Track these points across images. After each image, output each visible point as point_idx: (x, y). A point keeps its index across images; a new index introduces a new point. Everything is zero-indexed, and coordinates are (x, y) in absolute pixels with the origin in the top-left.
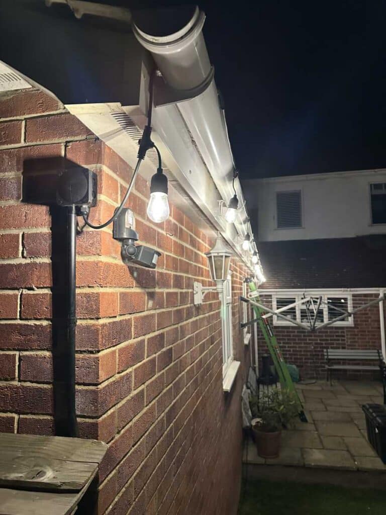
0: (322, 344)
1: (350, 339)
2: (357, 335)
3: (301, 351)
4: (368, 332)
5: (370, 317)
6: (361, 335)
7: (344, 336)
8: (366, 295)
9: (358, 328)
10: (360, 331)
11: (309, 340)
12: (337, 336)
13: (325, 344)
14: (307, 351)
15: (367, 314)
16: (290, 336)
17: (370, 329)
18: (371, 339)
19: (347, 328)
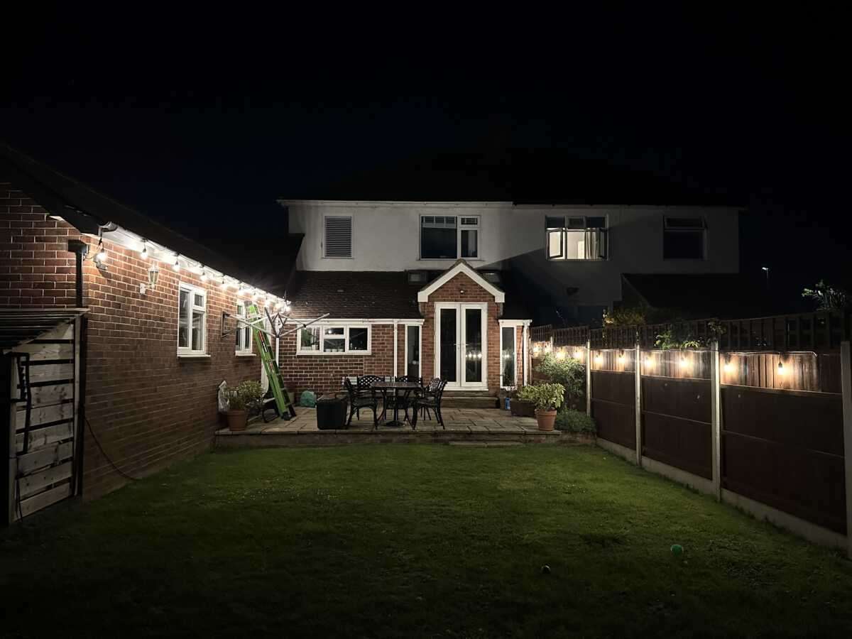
0: (341, 372)
1: (368, 366)
2: (374, 363)
3: (321, 379)
4: (384, 360)
5: (386, 347)
6: (378, 363)
7: (362, 364)
8: (383, 326)
9: (375, 357)
10: (377, 360)
11: (330, 368)
12: (355, 364)
13: (345, 372)
14: (327, 379)
15: (384, 343)
16: (312, 365)
17: (386, 358)
18: (386, 366)
19: (365, 356)
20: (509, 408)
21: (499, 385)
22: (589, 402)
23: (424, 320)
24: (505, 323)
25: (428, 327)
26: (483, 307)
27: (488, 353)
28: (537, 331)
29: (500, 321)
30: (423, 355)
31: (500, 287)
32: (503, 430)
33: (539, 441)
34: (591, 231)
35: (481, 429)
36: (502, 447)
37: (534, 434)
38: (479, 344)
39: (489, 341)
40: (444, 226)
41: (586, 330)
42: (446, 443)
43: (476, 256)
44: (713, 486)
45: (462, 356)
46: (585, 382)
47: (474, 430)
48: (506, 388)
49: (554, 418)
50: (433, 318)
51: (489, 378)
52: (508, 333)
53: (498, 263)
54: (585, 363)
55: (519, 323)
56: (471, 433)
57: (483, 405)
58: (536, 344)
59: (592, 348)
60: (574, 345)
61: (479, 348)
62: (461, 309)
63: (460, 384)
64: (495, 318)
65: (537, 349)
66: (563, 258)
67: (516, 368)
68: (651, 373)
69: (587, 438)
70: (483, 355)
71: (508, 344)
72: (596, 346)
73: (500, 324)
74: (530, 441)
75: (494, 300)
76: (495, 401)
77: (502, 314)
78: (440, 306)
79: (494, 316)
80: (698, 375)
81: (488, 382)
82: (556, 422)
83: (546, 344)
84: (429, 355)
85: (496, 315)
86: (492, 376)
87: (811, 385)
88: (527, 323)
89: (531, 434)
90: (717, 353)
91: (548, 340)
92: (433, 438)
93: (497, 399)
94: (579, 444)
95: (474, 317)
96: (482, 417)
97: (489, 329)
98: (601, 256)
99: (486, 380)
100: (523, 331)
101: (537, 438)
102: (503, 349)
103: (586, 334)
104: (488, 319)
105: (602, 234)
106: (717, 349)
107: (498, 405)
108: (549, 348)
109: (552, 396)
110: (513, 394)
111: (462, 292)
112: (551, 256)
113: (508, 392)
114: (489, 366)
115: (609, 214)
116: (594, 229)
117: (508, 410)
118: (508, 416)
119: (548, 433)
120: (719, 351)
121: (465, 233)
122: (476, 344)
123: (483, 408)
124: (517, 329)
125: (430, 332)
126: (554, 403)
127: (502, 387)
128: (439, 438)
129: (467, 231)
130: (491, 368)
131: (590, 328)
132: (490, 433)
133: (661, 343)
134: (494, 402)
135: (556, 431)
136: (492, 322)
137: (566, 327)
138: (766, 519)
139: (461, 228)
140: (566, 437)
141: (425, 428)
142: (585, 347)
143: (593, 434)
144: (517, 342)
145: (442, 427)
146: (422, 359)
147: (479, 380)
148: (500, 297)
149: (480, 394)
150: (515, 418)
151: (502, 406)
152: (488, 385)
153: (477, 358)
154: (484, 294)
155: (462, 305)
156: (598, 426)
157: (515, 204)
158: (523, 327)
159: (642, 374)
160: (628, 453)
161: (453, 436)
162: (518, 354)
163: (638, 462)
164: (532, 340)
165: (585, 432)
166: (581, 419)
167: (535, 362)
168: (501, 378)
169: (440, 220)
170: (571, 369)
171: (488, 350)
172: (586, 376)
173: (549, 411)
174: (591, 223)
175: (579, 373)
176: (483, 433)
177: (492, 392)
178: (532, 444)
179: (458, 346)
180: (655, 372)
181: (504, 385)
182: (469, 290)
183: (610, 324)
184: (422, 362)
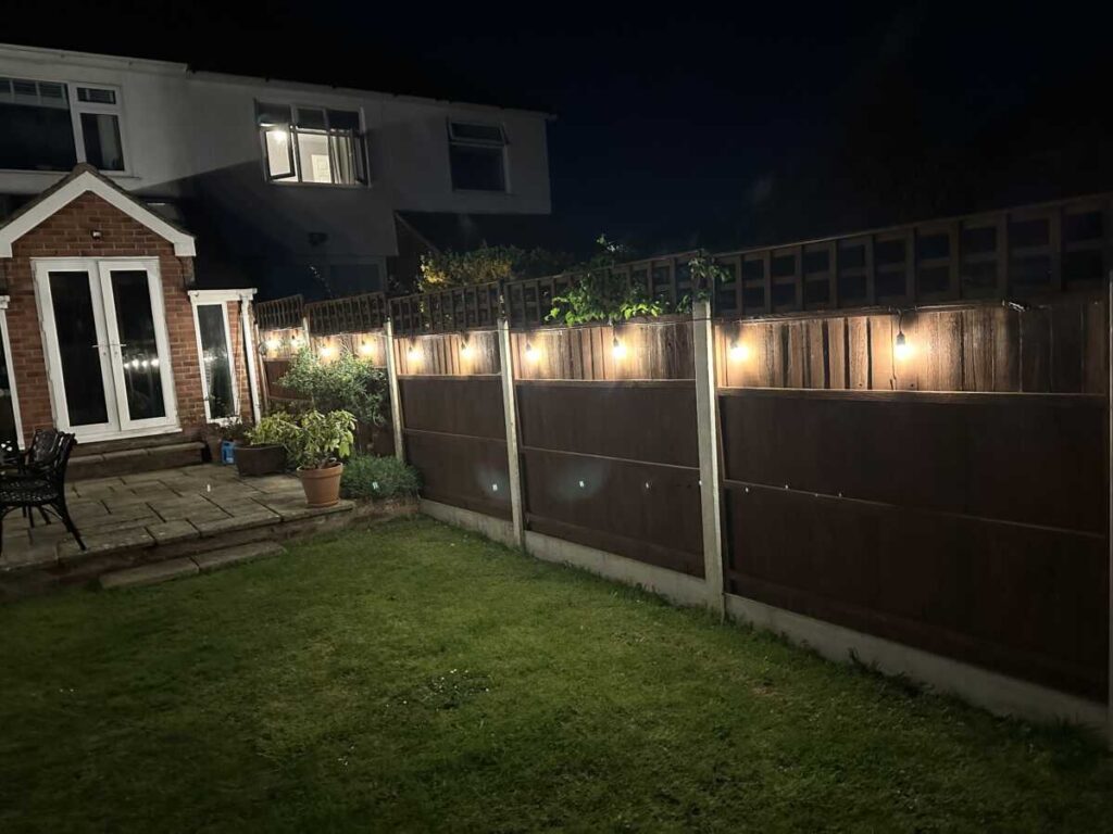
20: (230, 460)
21: (205, 417)
22: (398, 437)
23: (8, 298)
24: (201, 298)
25: (23, 313)
26: (150, 266)
27: (173, 359)
28: (268, 310)
29: (192, 293)
30: (17, 375)
31: (185, 226)
32: (231, 522)
33: (313, 530)
34: (338, 135)
35: (178, 529)
36: (236, 564)
37: (301, 519)
38: (152, 341)
39: (171, 336)
40: (37, 101)
41: (380, 301)
42: (93, 585)
43: (122, 169)
44: (708, 589)
45: (115, 367)
46: (388, 399)
47: (161, 535)
48: (220, 421)
49: (339, 478)
50: (32, 293)
51: (180, 407)
52: (211, 315)
53: (171, 183)
54: (385, 362)
55: (232, 295)
56: (155, 546)
57: (175, 462)
58: (270, 334)
59: (396, 333)
60: (356, 330)
61: (152, 350)
62: (101, 273)
63: (120, 425)
64: (179, 288)
65: (274, 343)
66: (295, 179)
67: (234, 381)
68: (539, 374)
69: (404, 504)
70: (162, 362)
71: (213, 338)
72: (408, 328)
73: (193, 298)
74: (294, 533)
75: (173, 253)
76: (199, 449)
77: (193, 279)
78: (44, 268)
79: (178, 285)
80: (654, 372)
81: (179, 415)
82: (342, 485)
83: (292, 331)
84: (37, 374)
85: (181, 281)
86: (187, 403)
87: (987, 376)
88: (248, 295)
89: (293, 520)
90: (709, 323)
91: (296, 323)
92: (57, 577)
93: (202, 446)
94: (387, 519)
95: (131, 291)
96: (175, 490)
97: (168, 310)
98: (359, 179)
99: (175, 412)
100: (240, 311)
101: (308, 525)
102: (204, 349)
103: (381, 307)
104: (165, 291)
105: (358, 141)
106: (708, 317)
107: (206, 456)
108: (300, 339)
109: (332, 436)
110: (236, 433)
111: (95, 234)
112: (272, 174)
113: (223, 428)
114: (178, 384)
115: (366, 106)
116: (342, 131)
117: (227, 464)
118: (230, 481)
119: (330, 509)
120: (711, 319)
121: (90, 122)
122: (146, 342)
123: (175, 467)
124: (229, 308)
125: (30, 325)
126: (336, 449)
127: (209, 421)
128: (73, 573)
129: (94, 117)
130: (185, 387)
131: (388, 296)
132: (202, 537)
133: (562, 314)
134: (199, 453)
135: (345, 503)
136: (173, 297)
137: (334, 298)
138: (852, 656)
139: (77, 109)
140: (364, 511)
141: (32, 556)
142: (380, 334)
143: (414, 494)
144: (231, 331)
145: (76, 545)
146: (18, 383)
147: (160, 412)
148: (185, 246)
149: (167, 440)
150: (250, 482)
151: (214, 456)
152: (181, 420)
153: (151, 367)
154: (148, 240)
155: (101, 263)
156: (422, 478)
157: (194, 68)
158: (240, 302)
159: (517, 378)
160: (493, 527)
161: (109, 563)
162: (236, 355)
163: (519, 543)
164: (260, 327)
165: (400, 494)
166: (388, 470)
167: (275, 370)
168: (207, 404)
169: (26, 87)
170: (359, 377)
171: (172, 353)
172: (388, 387)
173: (326, 466)
174: (337, 121)
175: (375, 383)
176: (185, 539)
177: (191, 432)
178: (297, 539)
179: (102, 351)
180: (545, 372)
181: (213, 417)
182: (111, 230)
183: (435, 285)
184: (19, 390)
